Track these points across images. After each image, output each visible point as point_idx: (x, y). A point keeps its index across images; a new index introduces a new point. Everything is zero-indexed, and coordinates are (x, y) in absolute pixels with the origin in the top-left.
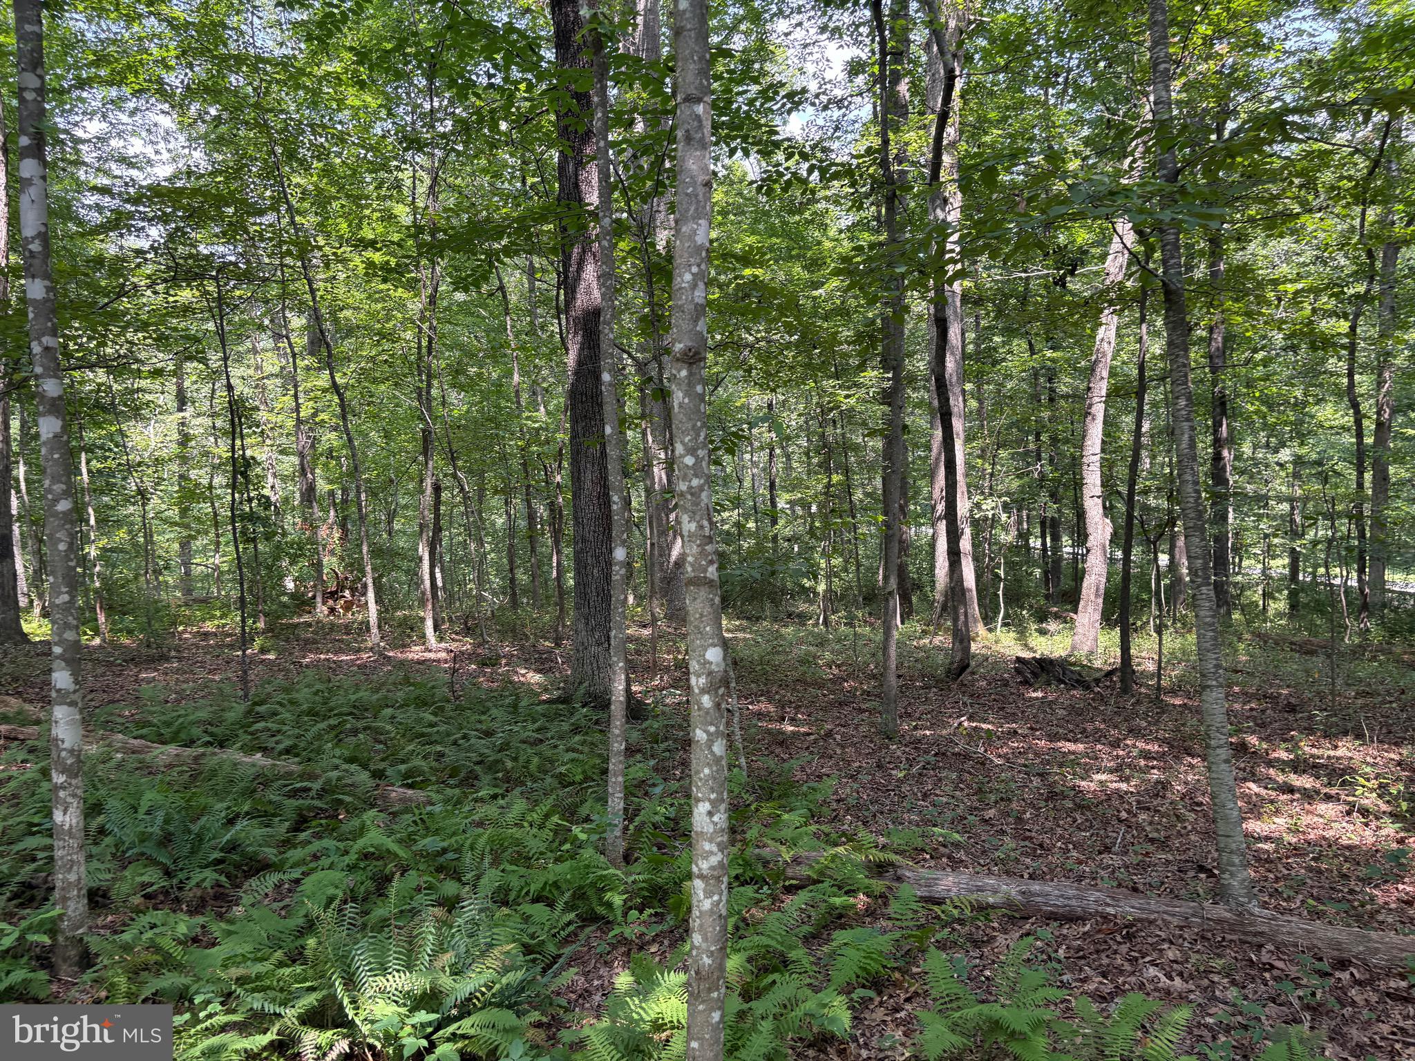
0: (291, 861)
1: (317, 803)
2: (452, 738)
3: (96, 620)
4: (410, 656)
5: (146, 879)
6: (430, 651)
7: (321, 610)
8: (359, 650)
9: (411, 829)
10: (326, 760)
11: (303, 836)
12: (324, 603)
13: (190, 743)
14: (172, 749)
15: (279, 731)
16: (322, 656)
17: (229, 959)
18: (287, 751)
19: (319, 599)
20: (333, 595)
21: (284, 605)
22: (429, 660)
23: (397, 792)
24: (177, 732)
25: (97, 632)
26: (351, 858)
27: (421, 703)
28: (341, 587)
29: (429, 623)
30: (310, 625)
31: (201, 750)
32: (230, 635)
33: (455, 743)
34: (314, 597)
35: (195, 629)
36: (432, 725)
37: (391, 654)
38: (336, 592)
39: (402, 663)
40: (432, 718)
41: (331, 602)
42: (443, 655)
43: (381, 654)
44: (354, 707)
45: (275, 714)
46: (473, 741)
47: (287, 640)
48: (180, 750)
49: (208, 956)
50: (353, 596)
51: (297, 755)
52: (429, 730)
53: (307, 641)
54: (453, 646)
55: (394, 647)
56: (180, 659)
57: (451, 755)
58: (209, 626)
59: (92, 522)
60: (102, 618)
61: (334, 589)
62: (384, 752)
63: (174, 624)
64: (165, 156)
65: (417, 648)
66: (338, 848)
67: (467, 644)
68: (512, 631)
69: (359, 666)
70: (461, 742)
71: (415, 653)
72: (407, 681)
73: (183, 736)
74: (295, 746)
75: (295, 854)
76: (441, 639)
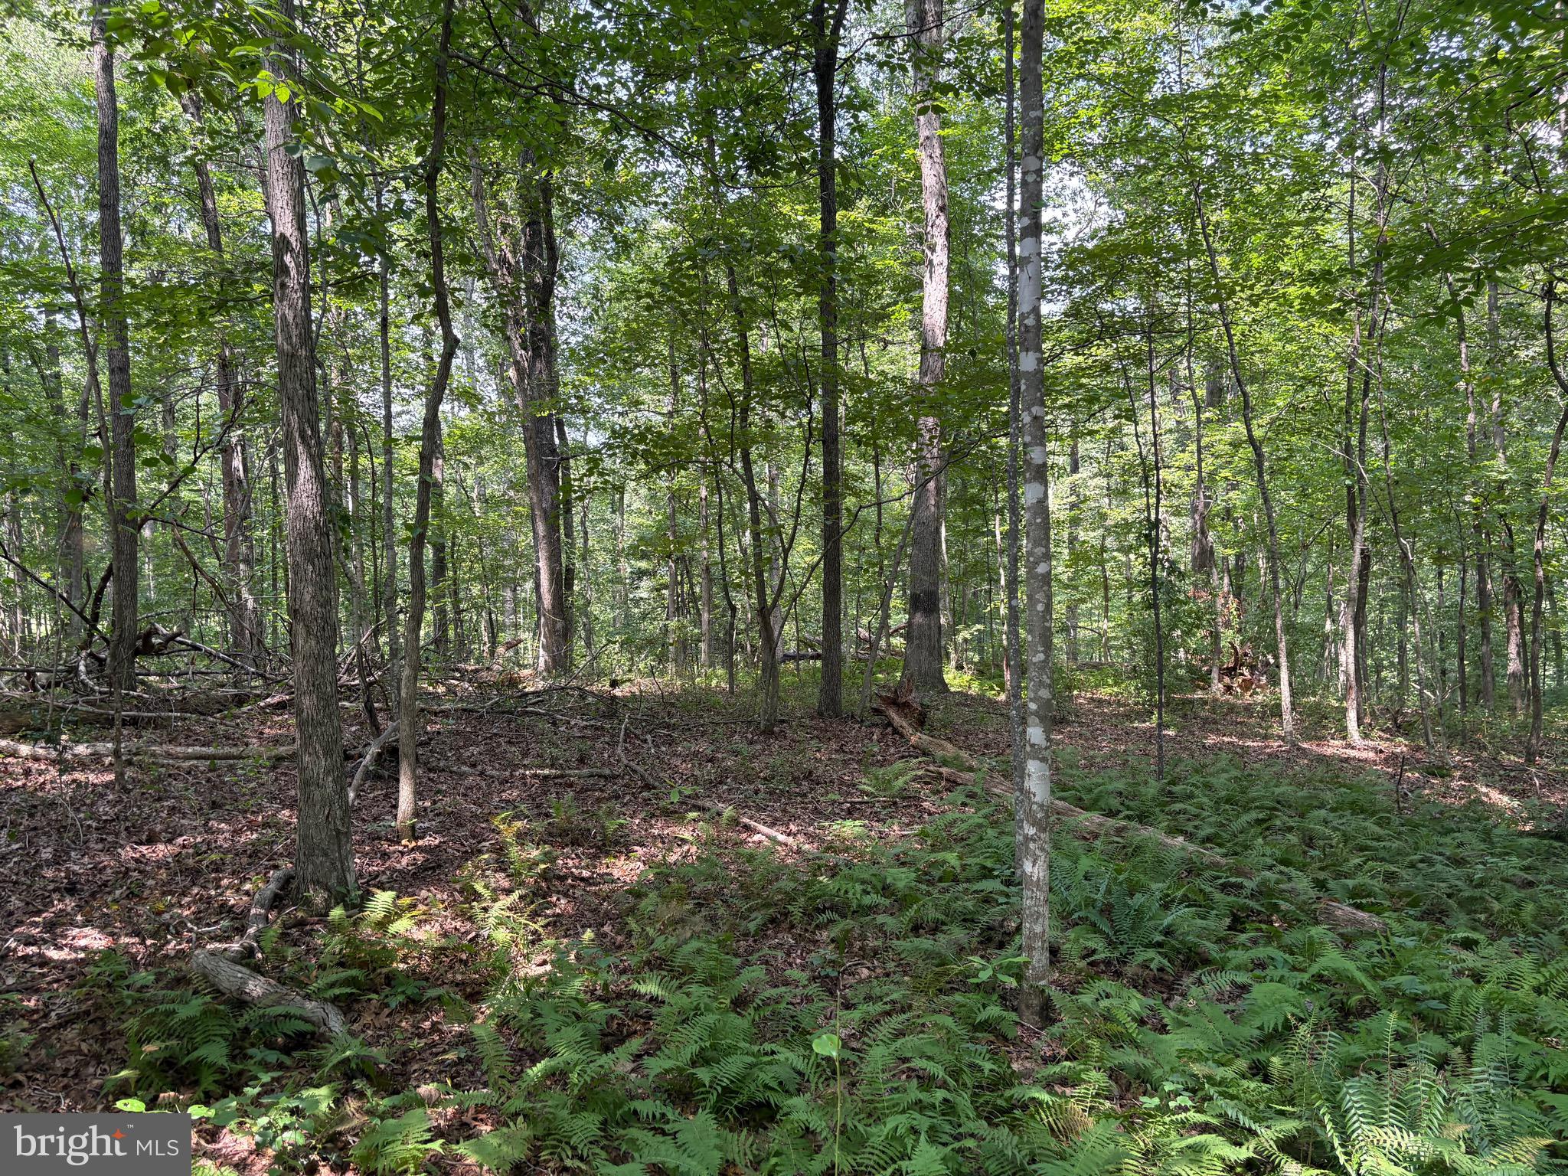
0: (1234, 962)
1: (1252, 903)
2: (1408, 859)
3: (1002, 676)
4: (1329, 751)
5: (1091, 944)
6: (1353, 748)
7: (1217, 687)
8: (1266, 737)
9: (1375, 960)
10: (1252, 858)
11: (1242, 938)
12: (1220, 681)
13: (1112, 814)
14: (1095, 817)
15: (1197, 816)
16: (1226, 739)
17: (1185, 1051)
18: (1208, 839)
19: (1215, 675)
20: (1231, 672)
21: (1180, 679)
22: (1354, 758)
23: (1344, 910)
24: (1096, 800)
25: (1002, 688)
26: (1305, 977)
27: (1357, 809)
28: (1239, 664)
29: (1352, 715)
30: (1205, 703)
31: (1123, 823)
32: (1124, 705)
33: (1412, 866)
34: (1209, 672)
35: (1089, 695)
36: (1379, 839)
37: (1305, 745)
38: (1234, 669)
39: (1322, 759)
40: (1377, 829)
41: (1227, 680)
42: (1371, 755)
43: (1294, 744)
44: (1279, 802)
45: (1191, 796)
46: (1439, 867)
47: (1184, 717)
48: (1102, 819)
49: (1161, 1041)
50: (1252, 674)
51: (1220, 845)
52: (1375, 844)
53: (1205, 721)
54: (1382, 745)
55: (1308, 739)
56: (1081, 724)
57: (1409, 880)
58: (1104, 693)
59: (1003, 582)
60: (1007, 676)
61: (1231, 665)
62: (1320, 860)
63: (1069, 688)
64: (1073, 217)
65: (1337, 743)
66: (1286, 961)
67: (1401, 746)
68: (1461, 736)
69: (1269, 755)
70: (1420, 865)
71: (1333, 747)
72: (1335, 782)
73: (1102, 804)
74: (1216, 834)
75: (1239, 956)
76: (1366, 736)
